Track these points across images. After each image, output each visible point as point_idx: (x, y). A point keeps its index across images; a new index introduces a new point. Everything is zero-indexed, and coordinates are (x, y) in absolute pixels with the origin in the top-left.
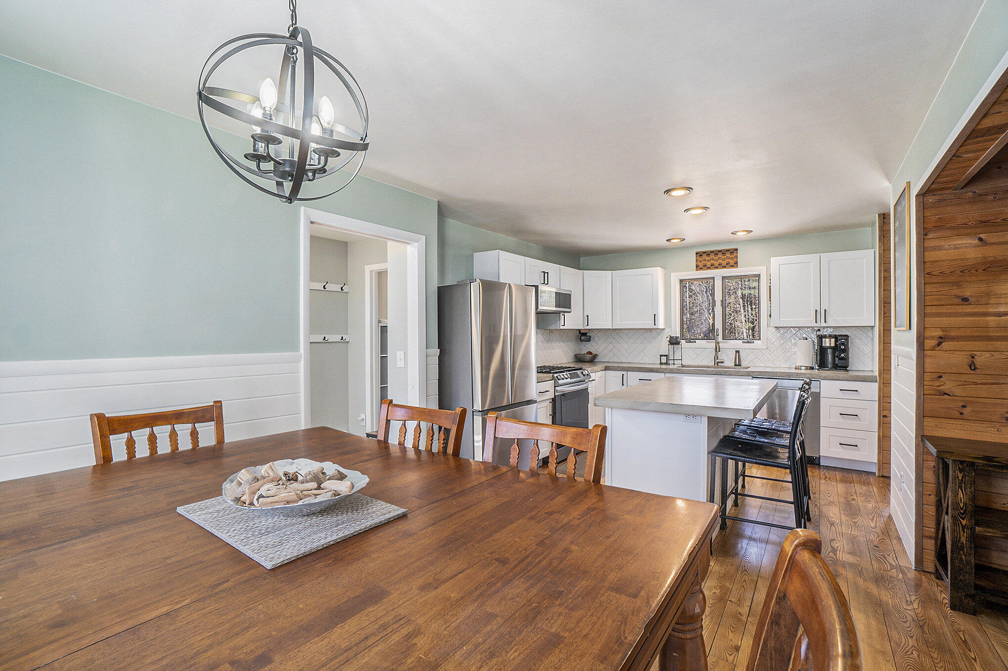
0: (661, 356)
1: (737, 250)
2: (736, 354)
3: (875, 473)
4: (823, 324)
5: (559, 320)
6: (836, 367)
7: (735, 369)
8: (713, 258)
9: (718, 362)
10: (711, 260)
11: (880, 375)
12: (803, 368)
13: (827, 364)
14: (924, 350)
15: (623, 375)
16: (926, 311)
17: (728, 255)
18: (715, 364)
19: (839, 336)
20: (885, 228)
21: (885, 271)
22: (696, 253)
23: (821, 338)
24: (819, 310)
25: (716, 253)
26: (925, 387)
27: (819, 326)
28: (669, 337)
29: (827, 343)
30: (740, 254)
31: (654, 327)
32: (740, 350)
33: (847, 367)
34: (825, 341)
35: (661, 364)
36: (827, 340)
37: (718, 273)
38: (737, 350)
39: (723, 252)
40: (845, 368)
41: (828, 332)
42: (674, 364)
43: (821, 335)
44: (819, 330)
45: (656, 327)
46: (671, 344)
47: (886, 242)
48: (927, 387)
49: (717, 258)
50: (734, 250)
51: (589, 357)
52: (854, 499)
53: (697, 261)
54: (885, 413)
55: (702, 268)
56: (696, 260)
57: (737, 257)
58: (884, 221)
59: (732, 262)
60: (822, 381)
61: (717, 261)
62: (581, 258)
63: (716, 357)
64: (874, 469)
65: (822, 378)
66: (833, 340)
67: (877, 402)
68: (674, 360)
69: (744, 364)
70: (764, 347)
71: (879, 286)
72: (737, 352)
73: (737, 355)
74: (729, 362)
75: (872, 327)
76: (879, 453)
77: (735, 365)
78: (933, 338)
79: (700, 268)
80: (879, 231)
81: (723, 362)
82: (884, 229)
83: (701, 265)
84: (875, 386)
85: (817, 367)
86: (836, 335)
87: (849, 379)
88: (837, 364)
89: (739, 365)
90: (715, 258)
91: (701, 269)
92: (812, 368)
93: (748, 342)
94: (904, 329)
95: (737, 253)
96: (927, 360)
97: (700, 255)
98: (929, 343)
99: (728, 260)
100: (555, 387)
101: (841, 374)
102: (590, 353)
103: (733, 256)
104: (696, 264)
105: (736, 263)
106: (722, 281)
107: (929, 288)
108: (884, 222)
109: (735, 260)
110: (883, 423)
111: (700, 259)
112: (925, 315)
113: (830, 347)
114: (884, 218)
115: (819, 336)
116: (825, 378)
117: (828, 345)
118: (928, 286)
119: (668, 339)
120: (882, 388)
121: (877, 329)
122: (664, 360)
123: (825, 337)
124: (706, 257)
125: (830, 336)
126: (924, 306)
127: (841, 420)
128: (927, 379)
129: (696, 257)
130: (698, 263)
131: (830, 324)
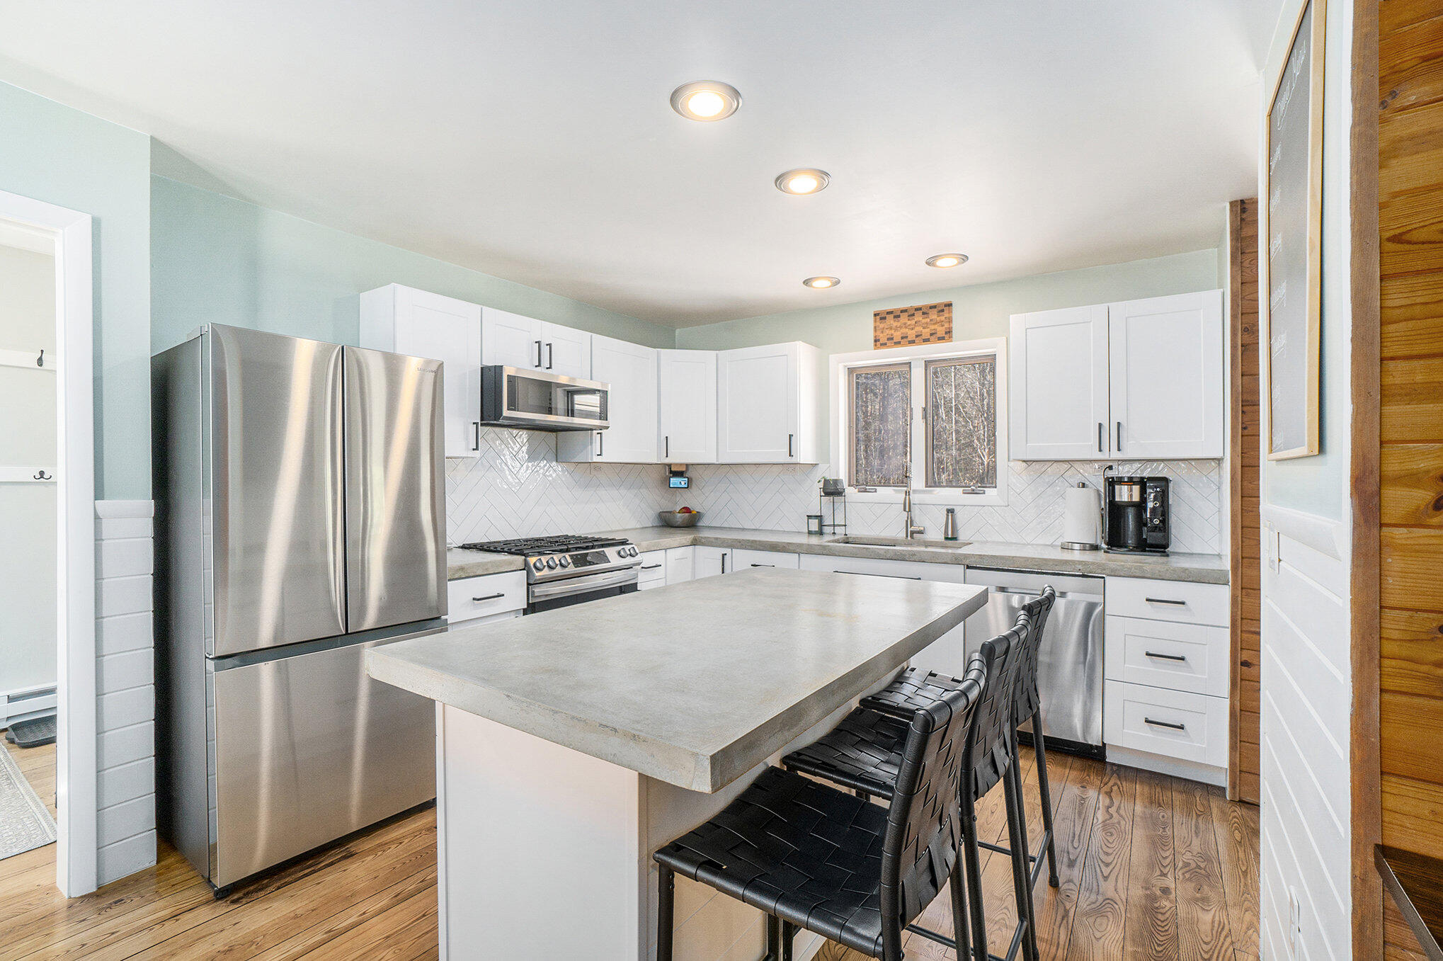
0: (809, 517)
1: (950, 305)
2: (948, 515)
3: (1224, 789)
4: (1115, 455)
5: (591, 444)
6: (1143, 546)
7: (943, 547)
8: (905, 324)
9: (913, 534)
10: (901, 327)
11: (1234, 568)
12: (1077, 547)
13: (1124, 539)
14: (1381, 525)
15: (724, 555)
16: (1389, 380)
17: (933, 315)
18: (907, 536)
19: (1151, 479)
20: (1247, 232)
21: (1245, 330)
22: (875, 315)
23: (1112, 483)
24: (1106, 425)
25: (910, 313)
26: (1386, 662)
27: (1107, 457)
28: (823, 480)
29: (1125, 494)
30: (957, 313)
31: (789, 460)
32: (957, 509)
33: (1166, 546)
34: (1121, 489)
35: (810, 533)
36: (1125, 488)
37: (917, 354)
38: (949, 507)
39: (923, 311)
40: (1161, 548)
41: (1124, 471)
42: (834, 533)
43: (1113, 478)
44: (1110, 468)
45: (793, 460)
46: (827, 494)
47: (1246, 264)
48: (1394, 663)
49: (913, 322)
50: (946, 306)
51: (680, 518)
52: (1166, 891)
53: (875, 331)
54: (1246, 656)
55: (886, 344)
56: (875, 327)
57: (950, 320)
58: (1244, 216)
59: (941, 331)
60: (1107, 579)
61: (912, 329)
62: (677, 331)
63: (910, 522)
64: (1223, 781)
65: (1108, 572)
66: (1136, 489)
67: (1229, 631)
68: (834, 525)
69: (962, 537)
70: (1003, 504)
71: (1232, 365)
72: (950, 511)
73: (950, 517)
74: (935, 533)
75: (1219, 461)
76: (1233, 748)
77: (947, 538)
78: (1412, 479)
79: (881, 345)
80: (1232, 240)
81: (921, 532)
82: (1244, 234)
83: (883, 340)
84: (1224, 594)
85: (1104, 546)
86: (1142, 478)
87: (1168, 576)
88: (1146, 539)
89: (954, 539)
90: (909, 323)
91: (884, 345)
92: (1095, 548)
93: (973, 492)
94: (1303, 451)
95: (950, 312)
96: (1394, 562)
97: (881, 319)
98: (1400, 500)
99: (933, 327)
100: (529, 584)
101: (1151, 561)
102: (687, 510)
103: (943, 318)
104: (875, 337)
105: (949, 332)
106: (926, 370)
107: (1399, 295)
108: (1242, 220)
109: (947, 325)
110: (1242, 680)
111: (881, 326)
112: (1386, 395)
113: (1132, 504)
114: (1243, 210)
115: (1108, 478)
116: (1115, 574)
117: (1125, 498)
118: (1393, 285)
119: (821, 485)
120: (1239, 599)
121: (1227, 465)
122: (814, 525)
123: (1120, 481)
124: (892, 322)
125: (1131, 481)
126: (1382, 359)
127: (1149, 665)
128: (1396, 635)
129: (875, 321)
130: (878, 333)
131: (1128, 453)
